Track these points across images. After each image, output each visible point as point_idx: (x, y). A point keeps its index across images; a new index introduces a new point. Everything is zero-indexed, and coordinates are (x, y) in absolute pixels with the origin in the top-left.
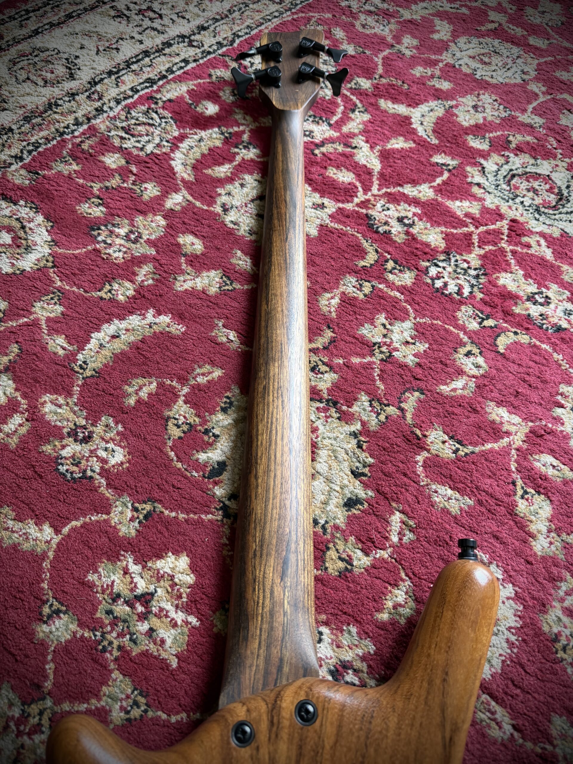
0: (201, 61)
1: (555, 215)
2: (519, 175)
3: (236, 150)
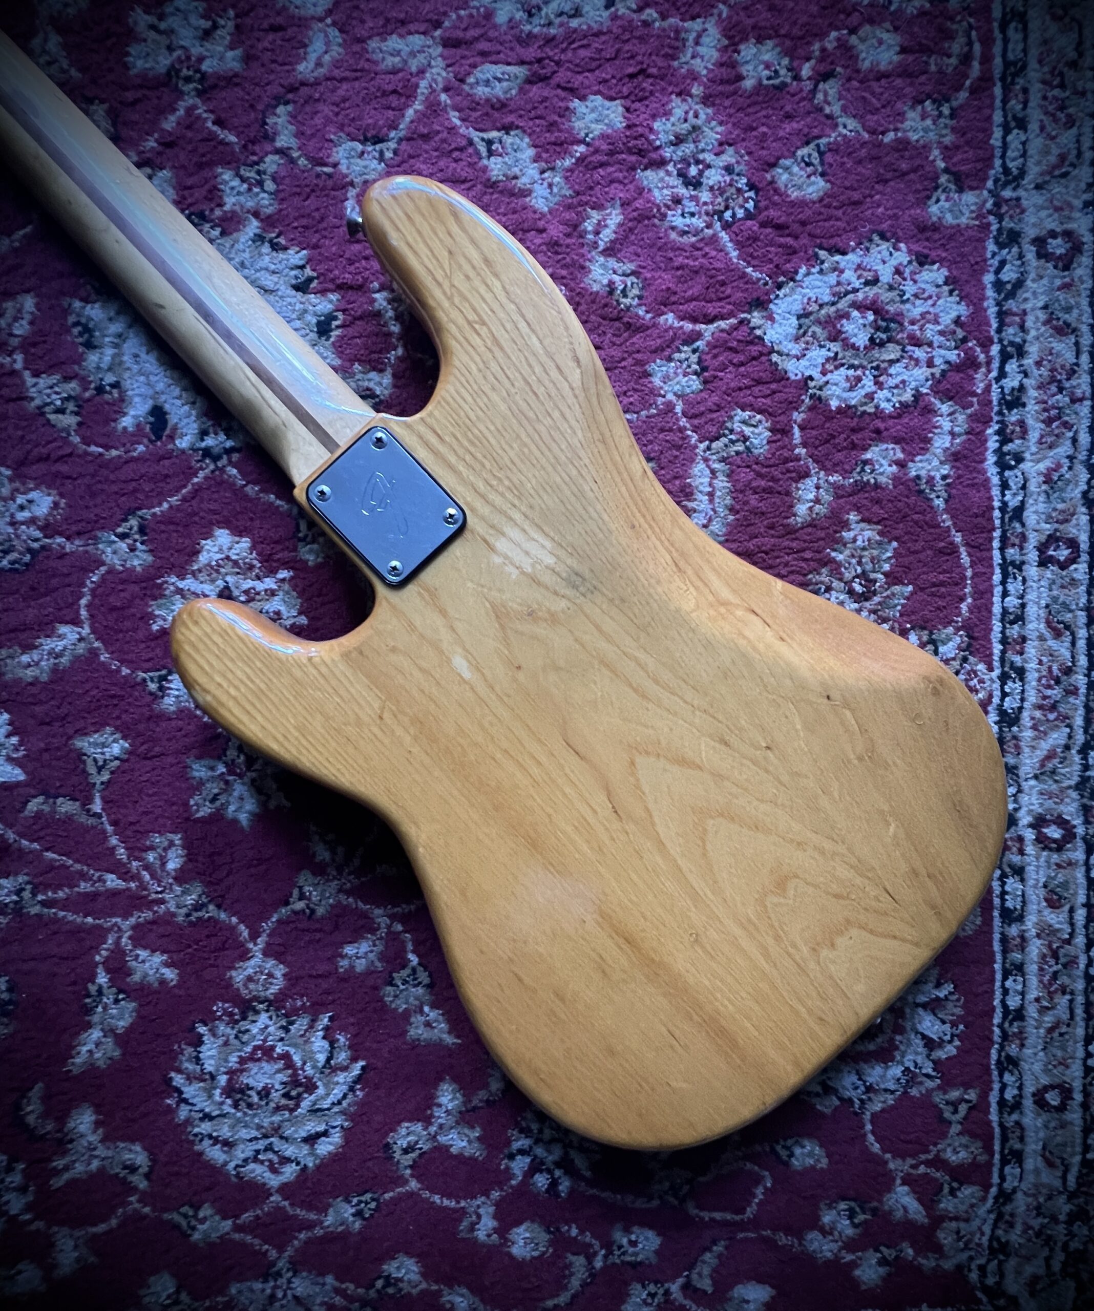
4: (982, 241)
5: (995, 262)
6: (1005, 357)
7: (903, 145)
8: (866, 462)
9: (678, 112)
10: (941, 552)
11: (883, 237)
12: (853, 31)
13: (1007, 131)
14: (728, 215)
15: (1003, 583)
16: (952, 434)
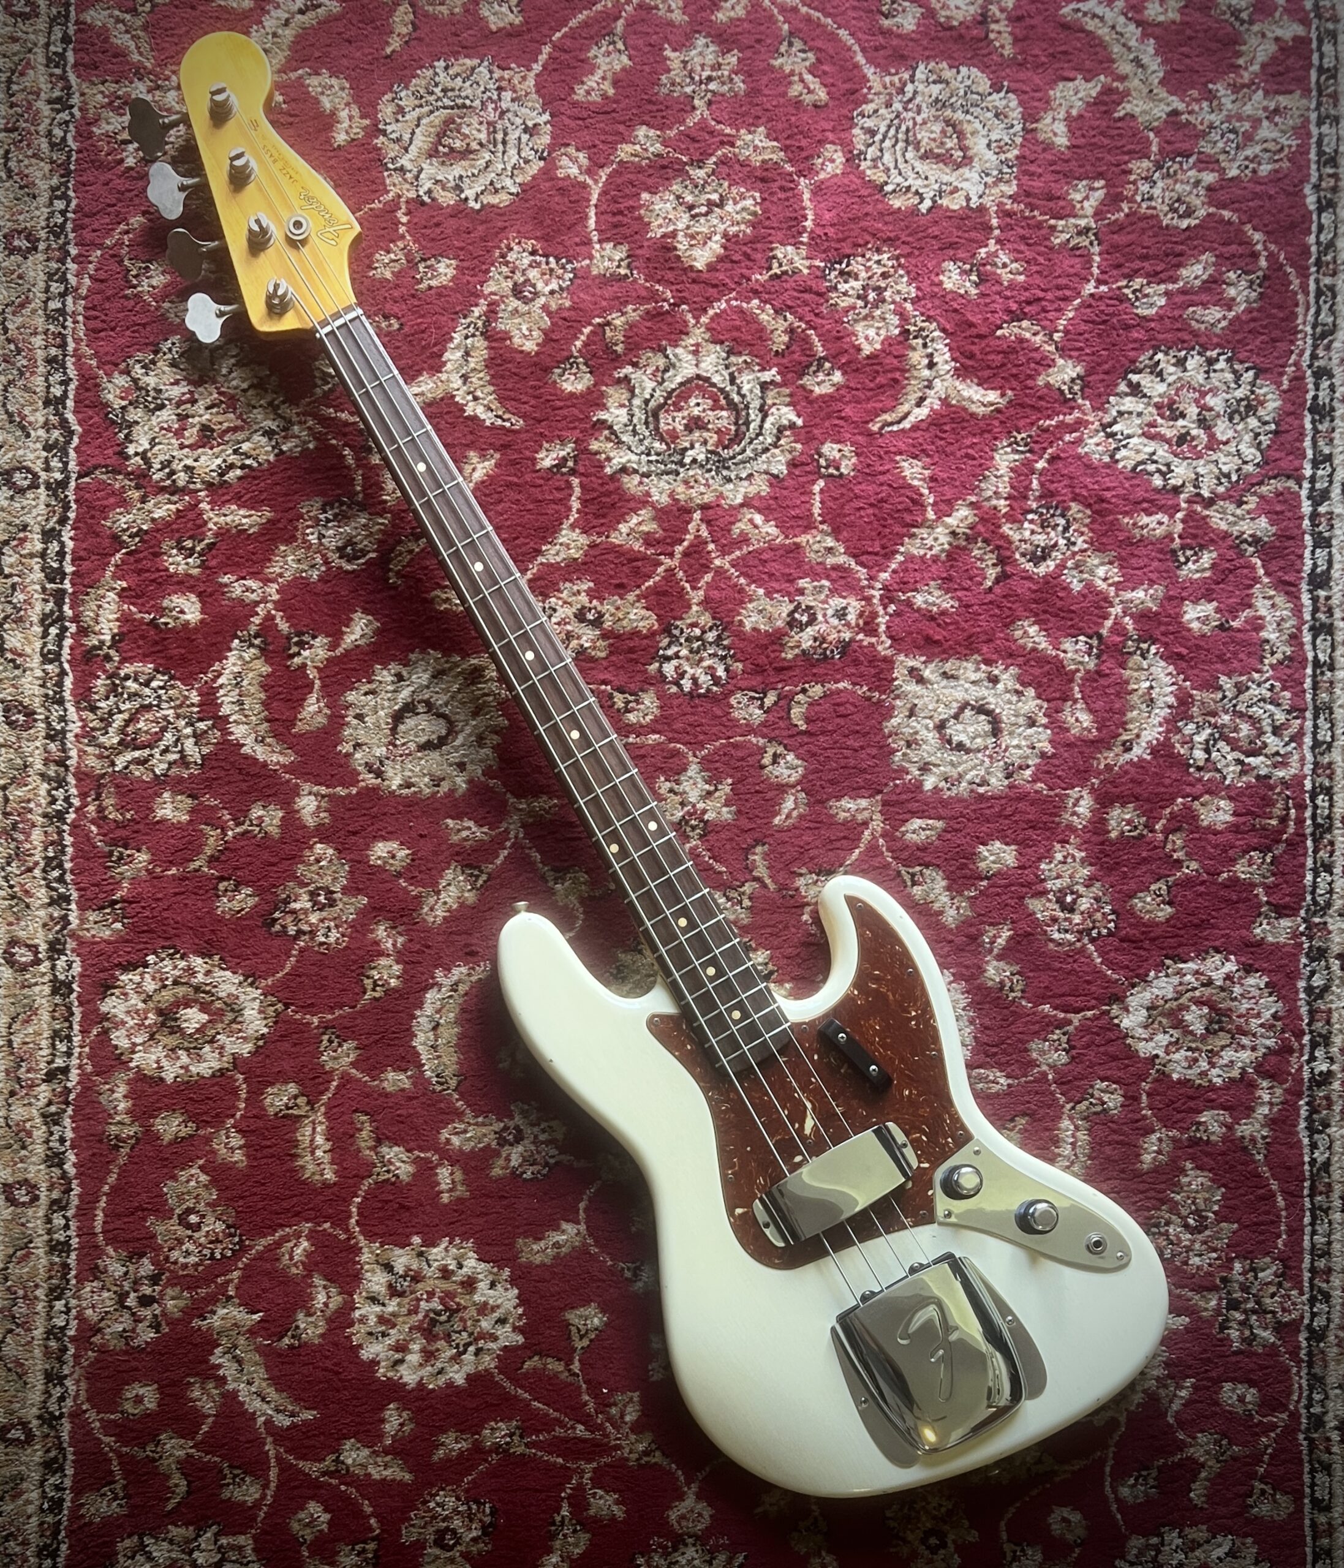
0: (72, 515)
1: (744, 451)
2: (660, 407)
3: (297, 660)
4: (1295, 957)
5: (1306, 972)
6: (1314, 1045)
7: (1234, 881)
8: (1200, 1123)
9: (1059, 856)
10: (1262, 1198)
11: (1218, 951)
12: (1196, 798)
13: (1316, 875)
14: (1094, 933)
15: (1312, 1224)
16: (1271, 1104)
